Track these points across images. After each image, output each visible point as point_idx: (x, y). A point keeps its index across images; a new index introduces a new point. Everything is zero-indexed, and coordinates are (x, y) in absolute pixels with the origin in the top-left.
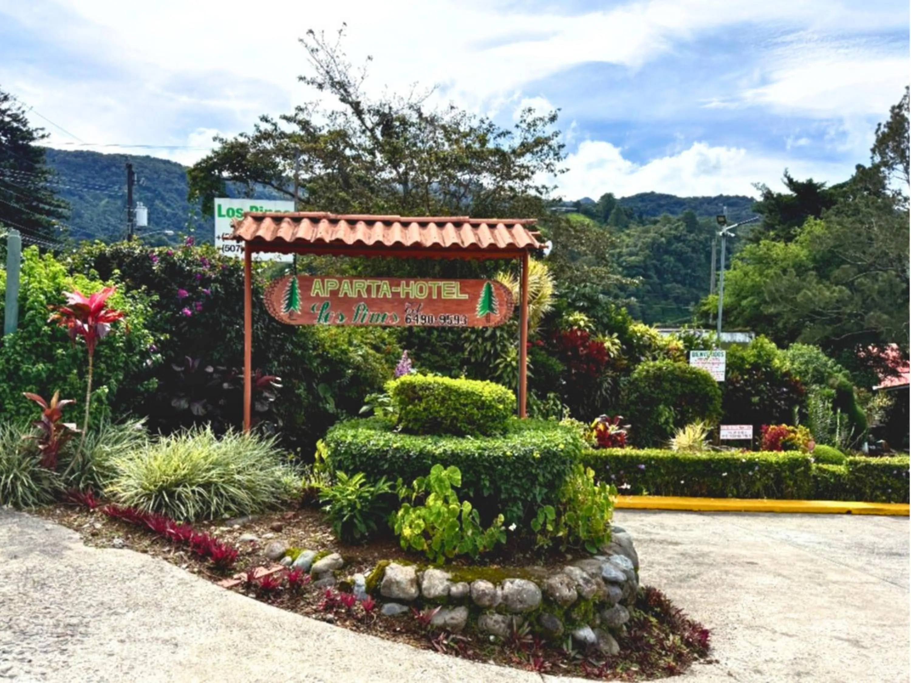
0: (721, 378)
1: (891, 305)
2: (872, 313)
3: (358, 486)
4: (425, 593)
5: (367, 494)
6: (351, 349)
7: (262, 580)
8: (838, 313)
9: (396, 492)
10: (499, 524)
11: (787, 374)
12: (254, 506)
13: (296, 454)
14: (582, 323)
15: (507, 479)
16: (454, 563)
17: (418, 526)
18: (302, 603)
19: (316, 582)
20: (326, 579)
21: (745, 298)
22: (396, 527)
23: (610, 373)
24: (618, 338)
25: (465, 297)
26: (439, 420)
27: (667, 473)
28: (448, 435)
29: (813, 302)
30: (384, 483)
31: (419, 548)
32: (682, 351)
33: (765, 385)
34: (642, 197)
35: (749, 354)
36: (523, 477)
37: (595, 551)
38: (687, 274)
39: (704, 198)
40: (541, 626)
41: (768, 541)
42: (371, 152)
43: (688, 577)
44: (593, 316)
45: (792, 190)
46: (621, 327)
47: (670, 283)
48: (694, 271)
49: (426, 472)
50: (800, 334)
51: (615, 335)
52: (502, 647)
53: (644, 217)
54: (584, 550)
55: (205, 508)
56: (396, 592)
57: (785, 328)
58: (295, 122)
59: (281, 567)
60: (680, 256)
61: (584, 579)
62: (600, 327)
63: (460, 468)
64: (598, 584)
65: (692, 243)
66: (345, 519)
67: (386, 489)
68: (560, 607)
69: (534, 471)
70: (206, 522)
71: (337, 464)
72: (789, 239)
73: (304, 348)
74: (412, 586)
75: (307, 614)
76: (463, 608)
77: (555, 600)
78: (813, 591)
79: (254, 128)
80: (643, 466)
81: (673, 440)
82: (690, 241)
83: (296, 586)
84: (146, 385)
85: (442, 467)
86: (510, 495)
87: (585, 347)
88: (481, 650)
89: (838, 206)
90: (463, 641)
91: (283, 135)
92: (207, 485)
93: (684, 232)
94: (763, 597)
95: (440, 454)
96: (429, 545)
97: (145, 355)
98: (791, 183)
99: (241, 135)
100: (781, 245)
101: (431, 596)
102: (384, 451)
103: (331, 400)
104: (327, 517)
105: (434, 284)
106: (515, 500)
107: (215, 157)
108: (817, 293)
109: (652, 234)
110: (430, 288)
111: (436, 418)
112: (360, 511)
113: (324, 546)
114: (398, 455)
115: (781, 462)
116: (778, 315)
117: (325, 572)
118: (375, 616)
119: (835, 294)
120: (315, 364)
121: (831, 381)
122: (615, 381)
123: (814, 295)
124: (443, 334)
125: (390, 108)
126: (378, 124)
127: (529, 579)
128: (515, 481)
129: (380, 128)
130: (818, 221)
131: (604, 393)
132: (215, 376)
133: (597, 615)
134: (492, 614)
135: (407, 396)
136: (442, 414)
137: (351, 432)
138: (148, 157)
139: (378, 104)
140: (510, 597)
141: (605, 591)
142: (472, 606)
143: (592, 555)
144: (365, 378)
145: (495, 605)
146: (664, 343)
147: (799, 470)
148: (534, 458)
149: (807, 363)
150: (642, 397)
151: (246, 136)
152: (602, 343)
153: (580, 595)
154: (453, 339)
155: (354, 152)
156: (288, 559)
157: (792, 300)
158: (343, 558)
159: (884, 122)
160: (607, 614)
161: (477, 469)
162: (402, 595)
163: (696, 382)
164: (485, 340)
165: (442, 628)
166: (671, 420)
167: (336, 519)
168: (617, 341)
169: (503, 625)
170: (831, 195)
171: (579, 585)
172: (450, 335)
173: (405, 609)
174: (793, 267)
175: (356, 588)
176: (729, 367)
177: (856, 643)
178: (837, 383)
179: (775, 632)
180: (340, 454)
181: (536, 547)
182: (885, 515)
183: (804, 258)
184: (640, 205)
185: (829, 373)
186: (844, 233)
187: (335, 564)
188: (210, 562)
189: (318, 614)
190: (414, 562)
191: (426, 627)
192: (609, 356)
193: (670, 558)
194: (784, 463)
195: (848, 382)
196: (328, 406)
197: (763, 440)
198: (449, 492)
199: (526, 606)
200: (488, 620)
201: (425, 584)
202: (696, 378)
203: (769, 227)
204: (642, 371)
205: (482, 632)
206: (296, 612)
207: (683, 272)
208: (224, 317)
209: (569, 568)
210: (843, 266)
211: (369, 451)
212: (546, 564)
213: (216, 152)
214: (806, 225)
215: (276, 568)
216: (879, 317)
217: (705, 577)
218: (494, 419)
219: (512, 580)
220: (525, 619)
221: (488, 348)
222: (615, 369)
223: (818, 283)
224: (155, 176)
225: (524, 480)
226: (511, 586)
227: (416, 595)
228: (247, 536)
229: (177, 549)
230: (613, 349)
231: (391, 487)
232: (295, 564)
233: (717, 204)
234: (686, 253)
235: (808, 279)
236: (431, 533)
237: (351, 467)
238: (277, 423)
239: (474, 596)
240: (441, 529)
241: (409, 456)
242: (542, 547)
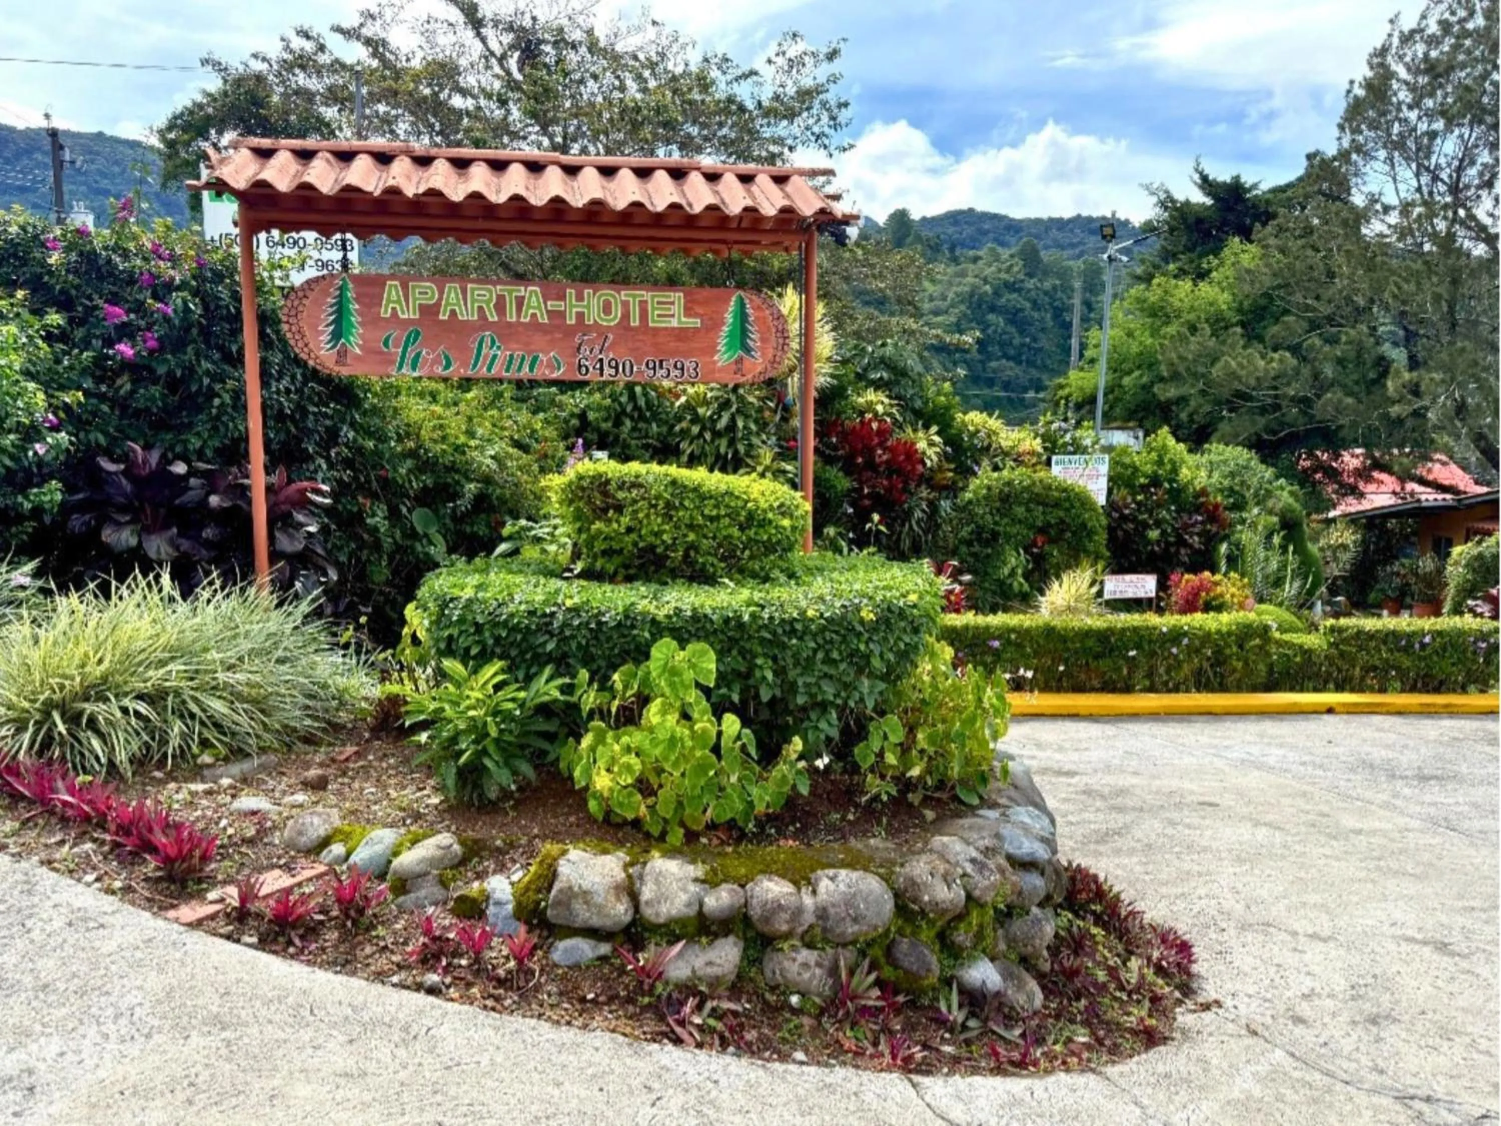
0: (1101, 500)
1: (1357, 383)
2: (1329, 395)
3: (490, 686)
4: (648, 912)
5: (510, 705)
6: (472, 443)
7: (272, 903)
8: (1276, 397)
9: (574, 699)
10: (794, 756)
11: (1203, 492)
12: (266, 736)
13: (358, 628)
14: (880, 408)
15: (808, 665)
16: (704, 840)
17: (628, 768)
18: (368, 950)
19: (401, 899)
20: (428, 890)
21: (1129, 373)
22: (577, 773)
23: (924, 492)
24: (938, 433)
25: (696, 322)
26: (659, 550)
27: (1036, 654)
28: (680, 581)
29: (1239, 379)
30: (547, 681)
31: (630, 816)
32: (1039, 455)
33: (1168, 510)
34: (955, 218)
35: (1144, 462)
36: (842, 661)
37: (976, 801)
38: (1023, 345)
39: (1051, 220)
40: (896, 966)
41: (1219, 763)
42: (503, 102)
43: (1107, 834)
44: (898, 397)
45: (1208, 194)
46: (942, 415)
47: (998, 359)
48: (1035, 340)
49: (642, 654)
50: (1216, 430)
51: (934, 429)
52: (818, 1017)
53: (958, 252)
54: (956, 798)
55: (154, 745)
56: (583, 915)
57: (1191, 421)
58: (358, 38)
59: (322, 868)
60: (1014, 317)
61: (973, 861)
62: (909, 416)
63: (712, 645)
64: (1002, 871)
65: (1033, 293)
66: (463, 760)
67: (556, 694)
68: (931, 923)
69: (862, 647)
70: (158, 774)
71: (443, 646)
72: (1202, 275)
73: (382, 438)
74: (618, 899)
75: (380, 977)
76: (731, 939)
77: (923, 913)
78: (1327, 851)
79: (281, 45)
80: (996, 644)
81: (1040, 598)
82: (1029, 291)
83: (352, 913)
84: (36, 495)
85: (674, 644)
86: (812, 696)
87: (885, 449)
88: (775, 1028)
89: (1280, 220)
90: (735, 1014)
91: (338, 66)
92: (155, 698)
93: (1021, 276)
94: (1247, 866)
95: (668, 617)
96: (651, 808)
97: (31, 433)
98: (1206, 184)
99: (255, 56)
100: (1186, 285)
101: (661, 920)
102: (545, 615)
103: (439, 539)
104: (423, 757)
105: (633, 297)
106: (823, 707)
107: (208, 105)
108: (1245, 362)
109: (970, 280)
110: (625, 304)
111: (652, 548)
112: (497, 741)
113: (417, 817)
114: (576, 622)
115: (1224, 629)
116: (1182, 400)
117: (423, 875)
118: (537, 968)
119: (1274, 365)
120: (403, 471)
121: (1270, 503)
122: (933, 505)
123: (1240, 365)
124: (641, 425)
125: (534, 19)
126: (512, 47)
127: (866, 869)
128: (826, 669)
129: (517, 55)
130: (1249, 247)
131: (915, 527)
132: (193, 481)
133: (1000, 932)
134: (793, 948)
135: (589, 502)
136: (665, 537)
137: (474, 579)
138: (100, 135)
139: (511, 11)
140: (832, 911)
141: (1014, 884)
142: (750, 934)
143: (972, 809)
144: (502, 500)
145: (800, 930)
146: (1010, 443)
147: (1252, 643)
148: (862, 622)
149: (1232, 475)
150: (979, 531)
151: (264, 59)
152: (913, 444)
153: (969, 897)
154: (659, 434)
155: (470, 103)
156: (337, 849)
157: (1203, 376)
158: (462, 843)
159: (1359, 78)
160: (1017, 926)
161: (748, 646)
162: (596, 921)
163: (1067, 505)
164: (717, 434)
165: (688, 989)
166: (1020, 571)
167: (446, 759)
168: (937, 439)
169: (818, 971)
170: (1268, 202)
171: (965, 875)
172: (654, 425)
173: (605, 949)
174: (1207, 321)
175: (491, 910)
176: (1114, 480)
177: (1443, 947)
178: (1280, 505)
179: (1295, 934)
180: (451, 624)
181: (864, 799)
182: (1389, 713)
183: (1224, 307)
184: (951, 230)
185: (1267, 490)
186: (1290, 267)
187: (441, 859)
188: (151, 866)
189: (403, 975)
190: (620, 844)
191: (652, 987)
192: (924, 464)
193: (1065, 800)
194: (1229, 633)
195: (1297, 506)
196: (432, 550)
197: (1173, 599)
198: (692, 696)
199: (865, 928)
200: (786, 964)
201: (647, 893)
202: (1068, 499)
203: (1168, 256)
204: (979, 487)
205: (773, 989)
206: (353, 973)
207: (1017, 341)
208: (206, 365)
209: (939, 841)
210: (1286, 319)
211: (512, 615)
212: (892, 832)
213: (209, 95)
214: (1226, 252)
215: (308, 871)
216: (1340, 401)
217: (1139, 834)
218: (770, 548)
219: (831, 872)
220: (863, 953)
221: (722, 450)
222: (932, 487)
223: (1245, 347)
224: (116, 169)
225: (843, 666)
226: (832, 886)
227: (627, 919)
228: (248, 801)
229: (80, 838)
230: (930, 452)
231: (563, 689)
232: (354, 858)
233: (1072, 231)
234: (1022, 310)
235: (1229, 341)
236: (654, 781)
237: (474, 651)
238: (325, 574)
239: (755, 912)
240: (676, 774)
241: (600, 624)
242: (876, 798)
